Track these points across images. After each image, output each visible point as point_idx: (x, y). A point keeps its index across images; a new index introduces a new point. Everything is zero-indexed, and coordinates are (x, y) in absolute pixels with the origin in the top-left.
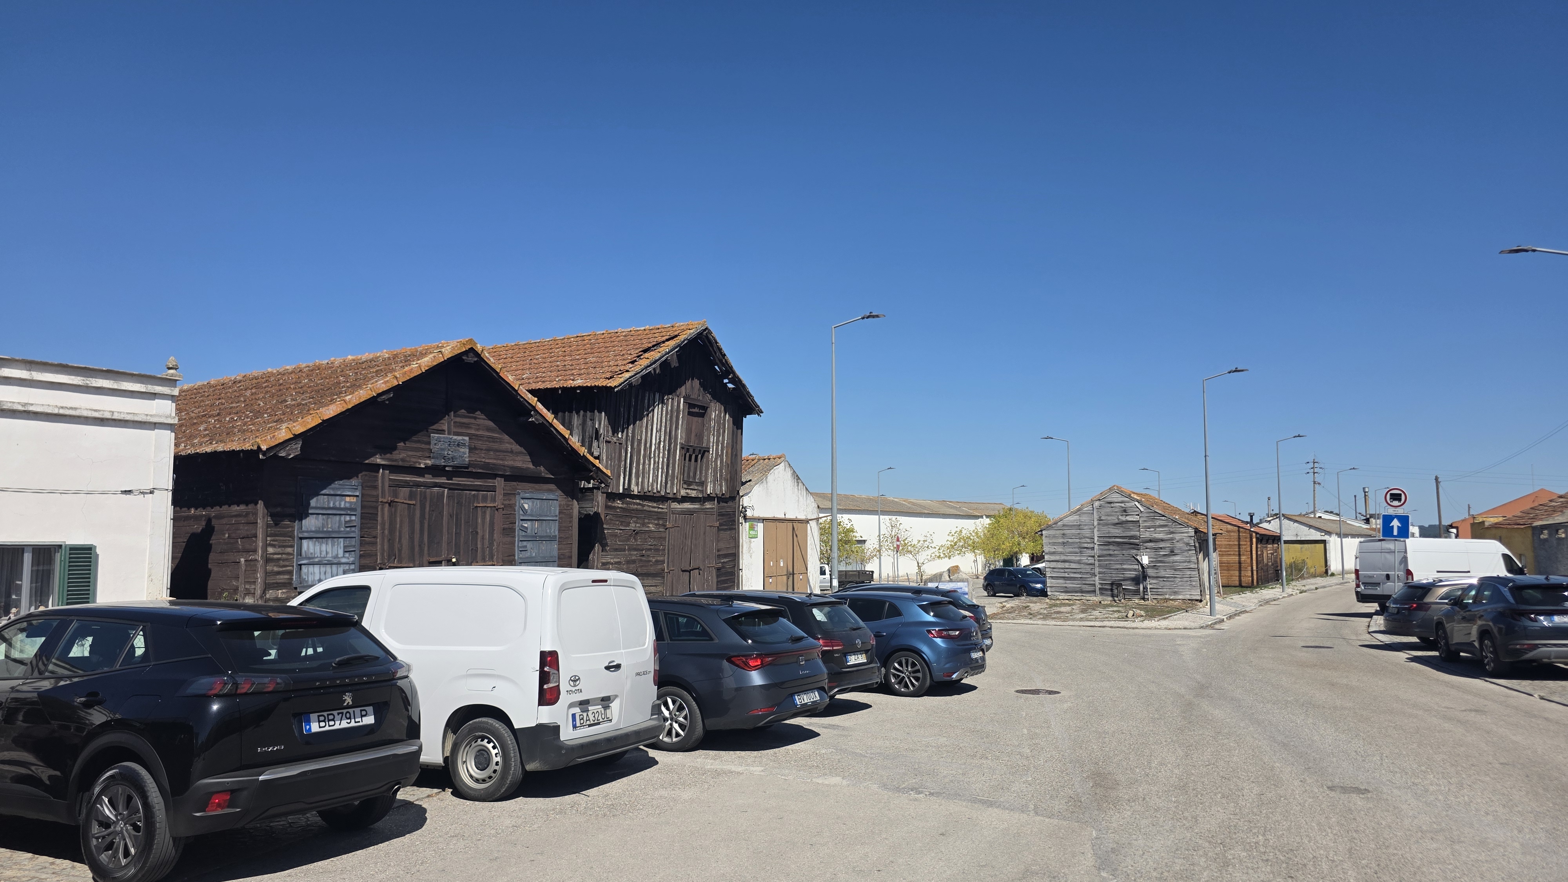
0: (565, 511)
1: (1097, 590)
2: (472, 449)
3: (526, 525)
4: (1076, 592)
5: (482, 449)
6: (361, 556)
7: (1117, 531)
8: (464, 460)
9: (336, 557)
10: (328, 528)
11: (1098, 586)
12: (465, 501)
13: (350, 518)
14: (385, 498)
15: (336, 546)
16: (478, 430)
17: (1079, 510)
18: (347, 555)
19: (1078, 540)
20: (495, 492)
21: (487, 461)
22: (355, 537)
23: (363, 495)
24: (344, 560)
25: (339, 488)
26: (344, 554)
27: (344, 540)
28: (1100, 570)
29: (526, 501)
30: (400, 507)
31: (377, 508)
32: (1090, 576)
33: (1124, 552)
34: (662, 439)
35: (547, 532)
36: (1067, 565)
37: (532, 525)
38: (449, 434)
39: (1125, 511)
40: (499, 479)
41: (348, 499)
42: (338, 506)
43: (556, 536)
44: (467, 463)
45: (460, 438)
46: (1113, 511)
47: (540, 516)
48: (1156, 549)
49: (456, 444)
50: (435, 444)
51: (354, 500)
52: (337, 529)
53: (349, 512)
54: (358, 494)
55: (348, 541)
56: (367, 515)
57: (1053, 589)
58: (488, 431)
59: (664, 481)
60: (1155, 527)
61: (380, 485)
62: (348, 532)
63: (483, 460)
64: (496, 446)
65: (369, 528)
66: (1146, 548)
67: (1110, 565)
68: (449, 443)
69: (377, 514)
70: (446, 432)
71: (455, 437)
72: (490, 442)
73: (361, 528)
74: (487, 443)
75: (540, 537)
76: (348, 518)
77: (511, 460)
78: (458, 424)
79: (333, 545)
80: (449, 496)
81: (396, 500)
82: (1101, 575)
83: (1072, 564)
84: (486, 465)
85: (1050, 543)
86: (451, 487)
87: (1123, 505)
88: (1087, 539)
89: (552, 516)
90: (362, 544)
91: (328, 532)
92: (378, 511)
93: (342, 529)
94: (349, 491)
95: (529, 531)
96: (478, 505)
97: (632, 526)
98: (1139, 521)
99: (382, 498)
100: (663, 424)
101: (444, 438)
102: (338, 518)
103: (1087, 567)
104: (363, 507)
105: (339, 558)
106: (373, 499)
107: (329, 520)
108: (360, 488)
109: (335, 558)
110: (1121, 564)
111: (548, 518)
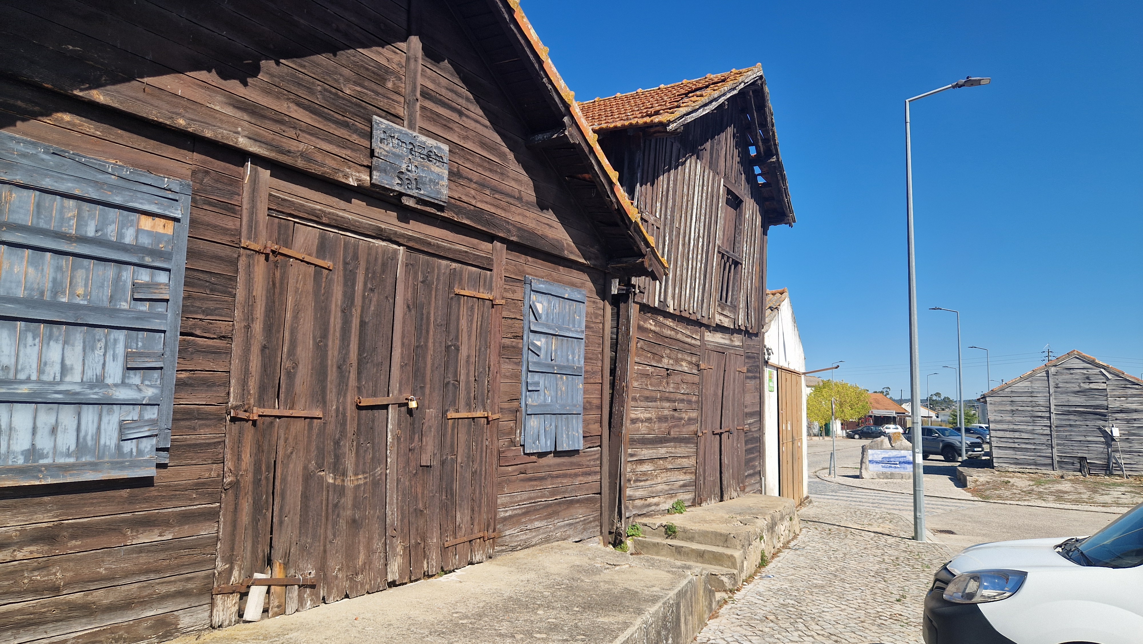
0: (593, 325)
1: (1055, 463)
2: (455, 175)
3: (538, 343)
4: (1029, 464)
5: (471, 180)
6: (181, 385)
7: (1078, 399)
8: (439, 192)
9: (100, 382)
10: (72, 294)
11: (1056, 459)
12: (438, 279)
13: (152, 276)
14: (256, 240)
15: (99, 353)
16: (466, 138)
17: (1031, 376)
18: (135, 379)
19: (1029, 409)
20: (491, 270)
21: (479, 205)
22: (164, 332)
23: (193, 222)
24: (122, 394)
25: (117, 187)
26: (124, 377)
27: (127, 337)
28: (1059, 442)
29: (540, 297)
30: (295, 271)
31: (234, 263)
32: (1046, 448)
33: (1088, 423)
34: (701, 235)
35: (568, 360)
36: (1017, 435)
37: (547, 343)
38: (411, 126)
39: (1088, 379)
40: (499, 244)
41: (146, 223)
42: (114, 239)
43: (581, 368)
44: (444, 198)
45: (431, 142)
46: (1073, 379)
47: (561, 329)
48: (1128, 421)
49: (425, 152)
50: (382, 140)
51: (165, 228)
52: (106, 304)
53: (148, 260)
54: (178, 214)
55: (140, 341)
56: (206, 277)
57: (1000, 460)
58: (481, 147)
59: (700, 298)
60: (1126, 396)
61: (245, 206)
62: (142, 316)
63: (473, 202)
64: (494, 179)
65: (206, 312)
66: (1116, 419)
67: (1071, 437)
68: (411, 147)
69: (233, 279)
70: (406, 123)
71: (423, 138)
72: (485, 169)
73: (185, 310)
74: (480, 170)
75: (560, 367)
76: (144, 276)
77: (519, 214)
78: (429, 114)
79: (88, 348)
80: (407, 265)
81: (284, 251)
82: (1059, 447)
83: (1022, 434)
84: (478, 214)
85: (995, 411)
86: (410, 244)
87: (1085, 372)
88: (1041, 408)
89: (577, 331)
90: (184, 352)
91: (71, 307)
92: (237, 271)
93: (124, 306)
94: (151, 202)
95: (542, 355)
96: (462, 292)
97: (666, 362)
98: (1106, 389)
99: (249, 238)
100: (703, 211)
101: (400, 132)
102: (111, 271)
103: (1042, 437)
104: (191, 254)
105: (108, 386)
106: (226, 239)
107: (80, 274)
108: (186, 200)
109: (92, 386)
110: (1085, 436)
111: (571, 335)
